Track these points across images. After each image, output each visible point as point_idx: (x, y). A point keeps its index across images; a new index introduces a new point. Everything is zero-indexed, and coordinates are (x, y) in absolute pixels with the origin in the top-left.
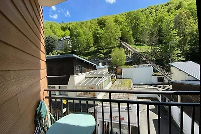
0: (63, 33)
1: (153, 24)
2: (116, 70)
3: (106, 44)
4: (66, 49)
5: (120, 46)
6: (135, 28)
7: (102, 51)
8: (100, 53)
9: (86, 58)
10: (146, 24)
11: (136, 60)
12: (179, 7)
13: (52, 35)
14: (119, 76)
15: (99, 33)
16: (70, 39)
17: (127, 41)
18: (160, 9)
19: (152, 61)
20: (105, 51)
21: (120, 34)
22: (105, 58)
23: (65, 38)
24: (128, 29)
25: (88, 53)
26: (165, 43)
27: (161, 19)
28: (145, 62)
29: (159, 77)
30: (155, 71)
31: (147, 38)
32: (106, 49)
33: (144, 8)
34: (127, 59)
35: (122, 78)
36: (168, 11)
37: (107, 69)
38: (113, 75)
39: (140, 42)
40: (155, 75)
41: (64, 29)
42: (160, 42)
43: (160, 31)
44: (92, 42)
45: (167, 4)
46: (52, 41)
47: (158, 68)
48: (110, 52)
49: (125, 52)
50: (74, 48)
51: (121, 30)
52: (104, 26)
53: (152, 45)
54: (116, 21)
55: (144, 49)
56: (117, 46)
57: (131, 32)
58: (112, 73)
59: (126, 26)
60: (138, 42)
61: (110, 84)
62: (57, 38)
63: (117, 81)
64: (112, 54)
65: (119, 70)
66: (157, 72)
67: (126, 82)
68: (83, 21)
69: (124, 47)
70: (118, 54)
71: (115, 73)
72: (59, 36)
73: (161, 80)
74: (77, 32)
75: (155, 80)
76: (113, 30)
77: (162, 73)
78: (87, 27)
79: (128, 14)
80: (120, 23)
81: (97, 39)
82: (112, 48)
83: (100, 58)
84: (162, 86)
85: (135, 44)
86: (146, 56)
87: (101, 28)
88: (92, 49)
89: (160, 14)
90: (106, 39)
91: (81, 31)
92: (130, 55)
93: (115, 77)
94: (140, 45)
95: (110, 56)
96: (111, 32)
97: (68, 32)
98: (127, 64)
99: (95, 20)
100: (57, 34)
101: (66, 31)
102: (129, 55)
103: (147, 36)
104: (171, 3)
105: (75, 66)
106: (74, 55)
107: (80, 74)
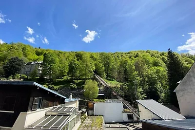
0: (36, 57)
1: (120, 65)
2: (88, 104)
3: (81, 75)
4: (34, 74)
5: (94, 79)
6: (107, 65)
7: (76, 81)
8: (74, 83)
9: (55, 87)
10: (115, 64)
11: (108, 94)
12: (136, 56)
13: (22, 57)
14: (90, 112)
15: (75, 64)
16: (41, 64)
17: (100, 75)
18: (124, 55)
19: (121, 96)
20: (79, 81)
21: (95, 68)
22: (78, 89)
23: (36, 62)
24: (101, 65)
25: (60, 81)
26: (130, 81)
27: (126, 62)
28: (115, 97)
29: (129, 114)
31: (116, 75)
32: (80, 79)
34: (100, 93)
35: (93, 115)
36: (130, 57)
37: (78, 103)
38: (84, 110)
39: (111, 77)
40: (125, 112)
41: (38, 54)
42: (126, 80)
43: (125, 71)
44: (67, 70)
45: (129, 53)
46: (18, 62)
47: (127, 105)
48: (84, 83)
49: (98, 86)
50: (44, 74)
51: (95, 65)
52: (81, 59)
53: (121, 82)
54: (92, 57)
55: (114, 84)
56: (91, 79)
57: (104, 68)
58: (83, 107)
59: (100, 62)
60: (110, 77)
61: (79, 123)
62: (26, 60)
63: (87, 119)
64: (86, 86)
65: (91, 104)
66: (126, 108)
67: (97, 120)
68: (61, 51)
69: (97, 80)
70: (92, 86)
71: (87, 108)
72: (29, 59)
73: (130, 117)
74: (52, 59)
75: (125, 117)
76: (88, 64)
77: (130, 109)
78: (64, 56)
79: (102, 54)
80: (95, 60)
81: (72, 69)
82: (87, 79)
83: (72, 89)
84: (132, 124)
85: (107, 79)
86: (116, 91)
87: (78, 60)
88: (65, 78)
89: (124, 59)
90: (81, 70)
91: (57, 59)
93: (86, 114)
94: (111, 80)
95: (83, 88)
96: (87, 65)
97: (42, 57)
98: (100, 98)
99: (73, 52)
100: (28, 57)
101: (40, 56)
102: (101, 88)
103: (116, 73)
104: (131, 53)
105: (31, 99)
106: (35, 83)
107: (38, 110)
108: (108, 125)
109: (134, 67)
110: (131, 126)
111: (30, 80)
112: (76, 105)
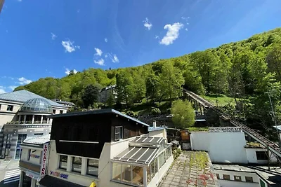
0: (109, 81)
1: (232, 66)
2: (180, 134)
3: (164, 95)
4: (110, 100)
5: (185, 97)
6: (205, 72)
7: (158, 103)
8: (156, 106)
9: (135, 114)
10: (222, 67)
11: (212, 119)
12: (269, 42)
13: (96, 83)
14: (185, 145)
15: (153, 80)
16: (115, 88)
17: (195, 90)
18: (239, 47)
19: (240, 121)
20: (162, 103)
21: (184, 81)
22: (162, 114)
23: (110, 87)
24: (195, 74)
25: (139, 105)
26: (258, 93)
27: (245, 60)
28: (228, 123)
29: (259, 150)
30: (248, 139)
31: (225, 85)
32: (163, 101)
33: (215, 48)
34: (197, 118)
35: (190, 150)
36: (253, 48)
37: (165, 133)
38: (176, 142)
39: (215, 91)
40: (250, 147)
41: (110, 76)
42: (249, 91)
43: (246, 75)
44: (144, 91)
45: (250, 40)
46: (93, 90)
47: (253, 134)
48: (170, 106)
49: (194, 106)
50: (120, 99)
51: (184, 75)
52: (160, 72)
53: (237, 96)
54: (177, 65)
55: (223, 102)
56: (180, 98)
57: (200, 78)
58: (174, 139)
59: (191, 70)
60: (213, 91)
61: (171, 159)
62: (100, 86)
63: (182, 154)
64: (174, 109)
65: (184, 135)
66: (253, 140)
67: (199, 157)
69: (190, 99)
70: (183, 109)
71: (179, 140)
72: (103, 85)
73: (262, 155)
74: (125, 79)
75: (251, 156)
76: (173, 76)
77: (262, 143)
78: (138, 73)
79: (194, 56)
80: (183, 67)
81: (151, 88)
82: (173, 99)
83: (155, 114)
84: (266, 168)
85: (207, 95)
86: (229, 113)
87: (156, 74)
88: (144, 101)
89: (241, 54)
90: (163, 88)
91: (131, 78)
92: (201, 111)
93: (180, 147)
94: (216, 96)
95: (169, 112)
96: (170, 78)
97: (114, 79)
98: (198, 125)
99: (149, 65)
100: (102, 82)
101: (112, 79)
102: (199, 110)
103: (226, 83)
104: (255, 39)
105: (113, 127)
106: (113, 111)
107: (121, 140)
108: (218, 166)
109: (265, 66)
110: (264, 170)
111: (107, 107)
112: (163, 135)
